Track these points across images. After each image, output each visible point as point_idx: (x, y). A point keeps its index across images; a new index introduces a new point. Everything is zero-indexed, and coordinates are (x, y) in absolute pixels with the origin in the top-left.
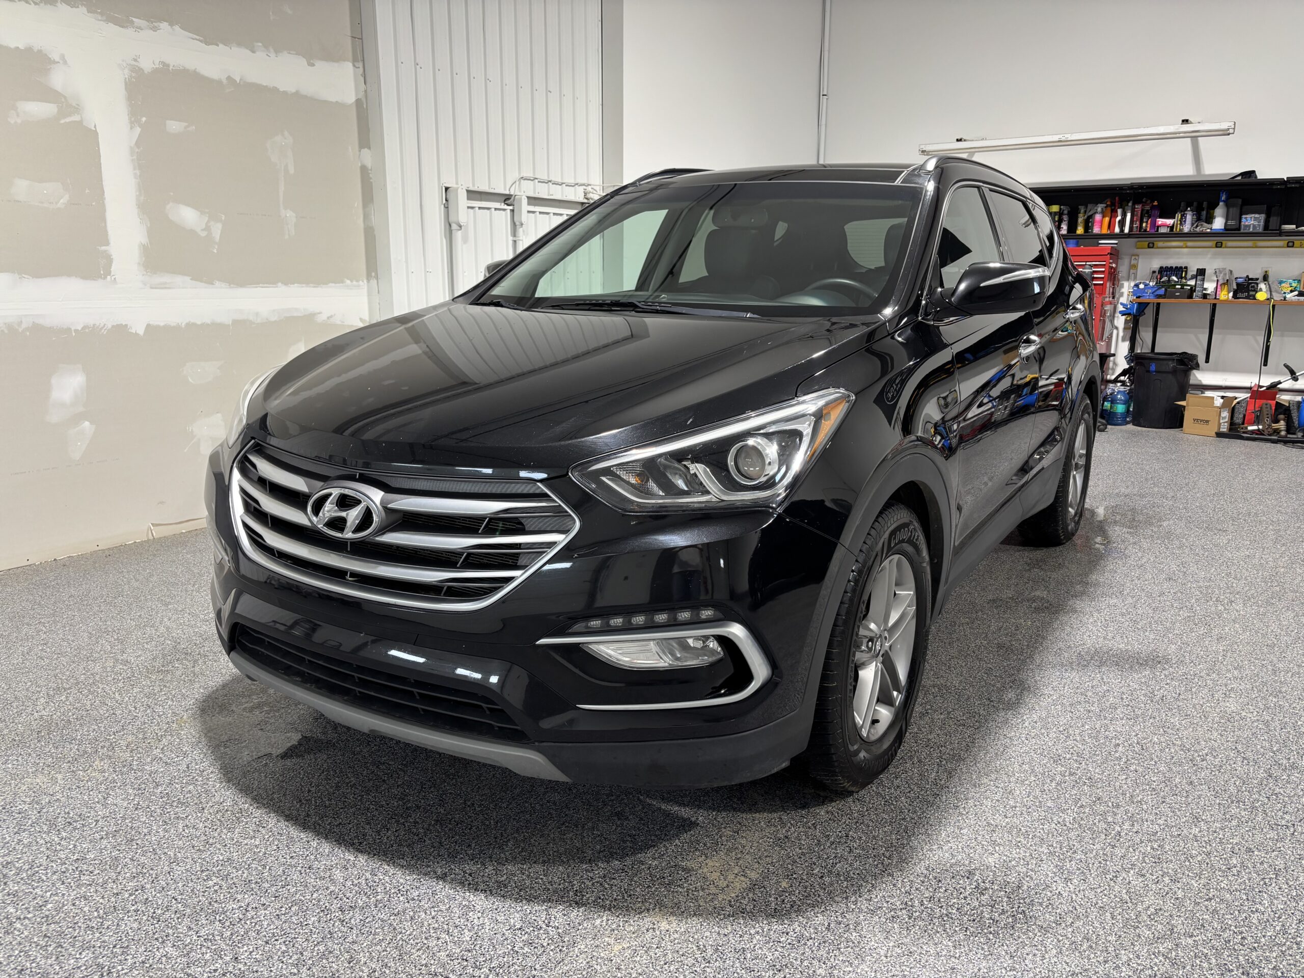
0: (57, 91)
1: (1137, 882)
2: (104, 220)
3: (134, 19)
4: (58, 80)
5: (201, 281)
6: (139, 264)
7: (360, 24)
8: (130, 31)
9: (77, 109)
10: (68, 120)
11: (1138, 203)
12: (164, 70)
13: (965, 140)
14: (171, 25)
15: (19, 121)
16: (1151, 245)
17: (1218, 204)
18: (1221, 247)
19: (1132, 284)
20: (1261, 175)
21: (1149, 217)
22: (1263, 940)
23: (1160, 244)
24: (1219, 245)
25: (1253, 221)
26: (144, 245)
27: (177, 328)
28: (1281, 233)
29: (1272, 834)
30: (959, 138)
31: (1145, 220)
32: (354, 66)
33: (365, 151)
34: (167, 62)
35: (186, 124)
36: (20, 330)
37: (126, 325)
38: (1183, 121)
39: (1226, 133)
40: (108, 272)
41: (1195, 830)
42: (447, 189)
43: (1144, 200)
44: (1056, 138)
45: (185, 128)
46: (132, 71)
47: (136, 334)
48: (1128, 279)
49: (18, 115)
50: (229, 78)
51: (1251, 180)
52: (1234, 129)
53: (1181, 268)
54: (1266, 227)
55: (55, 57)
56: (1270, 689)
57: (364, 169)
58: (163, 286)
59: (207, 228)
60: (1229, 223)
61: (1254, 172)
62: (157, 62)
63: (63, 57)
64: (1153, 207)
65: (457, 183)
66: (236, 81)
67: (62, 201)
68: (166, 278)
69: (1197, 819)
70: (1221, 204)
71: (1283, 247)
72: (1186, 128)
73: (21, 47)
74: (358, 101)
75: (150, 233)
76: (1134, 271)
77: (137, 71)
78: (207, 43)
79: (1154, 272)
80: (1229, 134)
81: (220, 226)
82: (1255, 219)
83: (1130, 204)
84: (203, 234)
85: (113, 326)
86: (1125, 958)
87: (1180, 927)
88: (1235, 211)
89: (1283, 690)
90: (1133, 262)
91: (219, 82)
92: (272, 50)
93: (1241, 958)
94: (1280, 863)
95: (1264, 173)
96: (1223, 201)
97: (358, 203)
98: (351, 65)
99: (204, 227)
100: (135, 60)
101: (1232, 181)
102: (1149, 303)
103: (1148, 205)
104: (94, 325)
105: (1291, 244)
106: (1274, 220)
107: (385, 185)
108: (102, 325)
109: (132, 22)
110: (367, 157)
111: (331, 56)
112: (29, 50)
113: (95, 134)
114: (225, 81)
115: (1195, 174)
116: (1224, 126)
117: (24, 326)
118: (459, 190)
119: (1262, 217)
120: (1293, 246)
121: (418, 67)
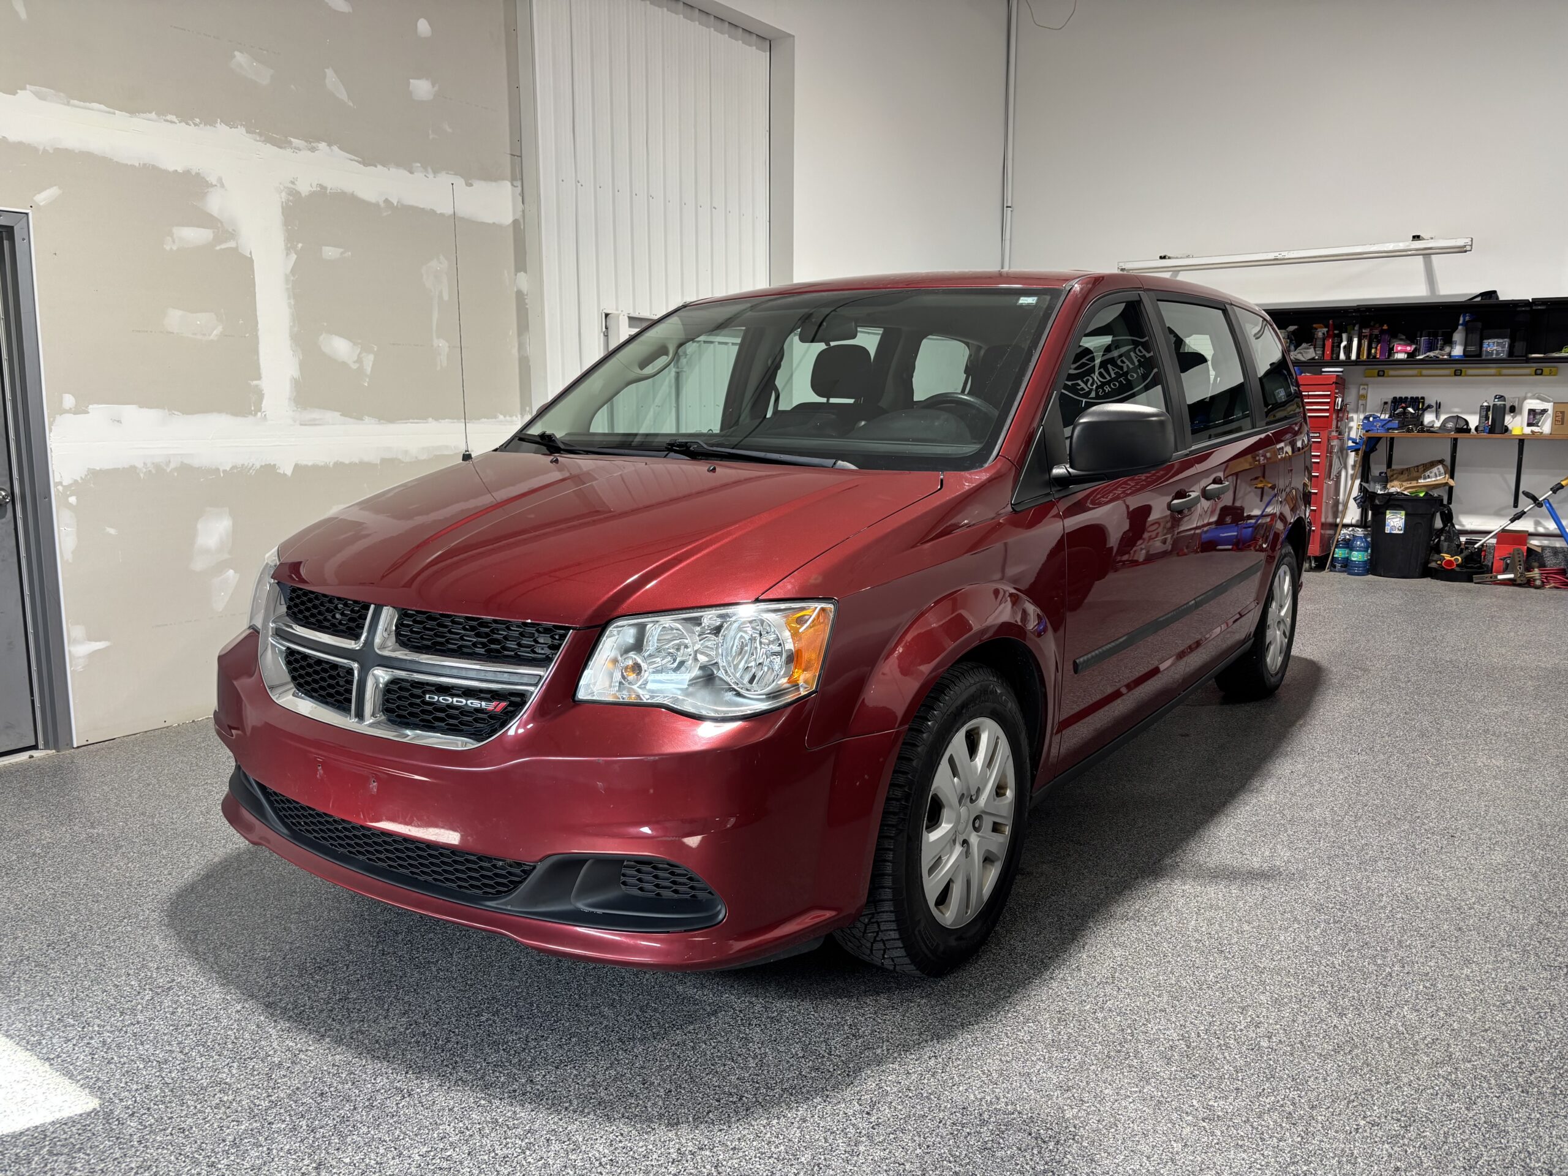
0: (212, 216)
1: (1412, 1017)
2: (256, 351)
3: (292, 139)
4: (214, 204)
5: (351, 417)
6: (290, 399)
7: (520, 141)
8: (288, 152)
9: (232, 235)
10: (223, 246)
11: (1366, 328)
12: (321, 194)
13: (1169, 258)
14: (330, 145)
15: (175, 248)
16: (1381, 373)
17: (1457, 328)
18: (1460, 375)
19: (1362, 416)
20: (1503, 296)
21: (1378, 342)
22: (1540, 1064)
23: (1392, 373)
24: (1458, 373)
25: (1494, 347)
26: (295, 379)
27: (324, 468)
28: (1528, 361)
29: (1545, 974)
30: (1163, 255)
31: (1374, 345)
32: (512, 185)
33: (521, 275)
34: (325, 185)
35: (342, 250)
36: (168, 470)
37: (275, 465)
38: (1414, 237)
39: (1462, 250)
40: (259, 409)
41: (1466, 971)
42: (607, 315)
43: (1372, 324)
44: (1271, 256)
45: (342, 253)
46: (289, 194)
47: (285, 475)
48: (1357, 411)
49: (174, 242)
50: (386, 201)
51: (1492, 301)
52: (1471, 245)
53: (1417, 398)
54: (1511, 353)
55: (213, 179)
56: (1536, 842)
57: (520, 295)
58: (313, 423)
59: (359, 360)
60: (1470, 348)
61: (1495, 292)
62: (314, 185)
63: (220, 180)
64: (1382, 332)
65: (617, 310)
66: (393, 204)
67: (215, 332)
68: (316, 414)
69: (1468, 962)
70: (1460, 327)
71: (1530, 375)
72: (1418, 244)
73: (180, 170)
74: (516, 222)
75: (303, 366)
76: (1364, 402)
77: (294, 194)
78: (365, 164)
79: (1386, 403)
80: (1466, 251)
81: (371, 357)
82: (1498, 344)
83: (1357, 328)
84: (355, 366)
85: (261, 466)
86: (1406, 1080)
87: (1457, 1054)
88: (1476, 337)
89: (1551, 843)
90: (1362, 392)
91: (377, 205)
92: (430, 170)
93: (1520, 1079)
94: (1555, 999)
95: (1506, 294)
96: (1462, 325)
97: (513, 332)
98: (508, 184)
99: (356, 358)
100: (293, 183)
101: (1469, 303)
102: (1379, 439)
103: (1376, 329)
104: (243, 465)
105: (1539, 372)
106: (1520, 346)
107: (542, 312)
108: (251, 465)
109: (290, 143)
110: (523, 281)
111: (489, 176)
112: (187, 173)
113: (251, 260)
114: (382, 204)
115: (1429, 294)
116: (1460, 242)
117: (172, 466)
118: (621, 317)
119: (1506, 342)
120: (1541, 374)
121: (579, 185)
